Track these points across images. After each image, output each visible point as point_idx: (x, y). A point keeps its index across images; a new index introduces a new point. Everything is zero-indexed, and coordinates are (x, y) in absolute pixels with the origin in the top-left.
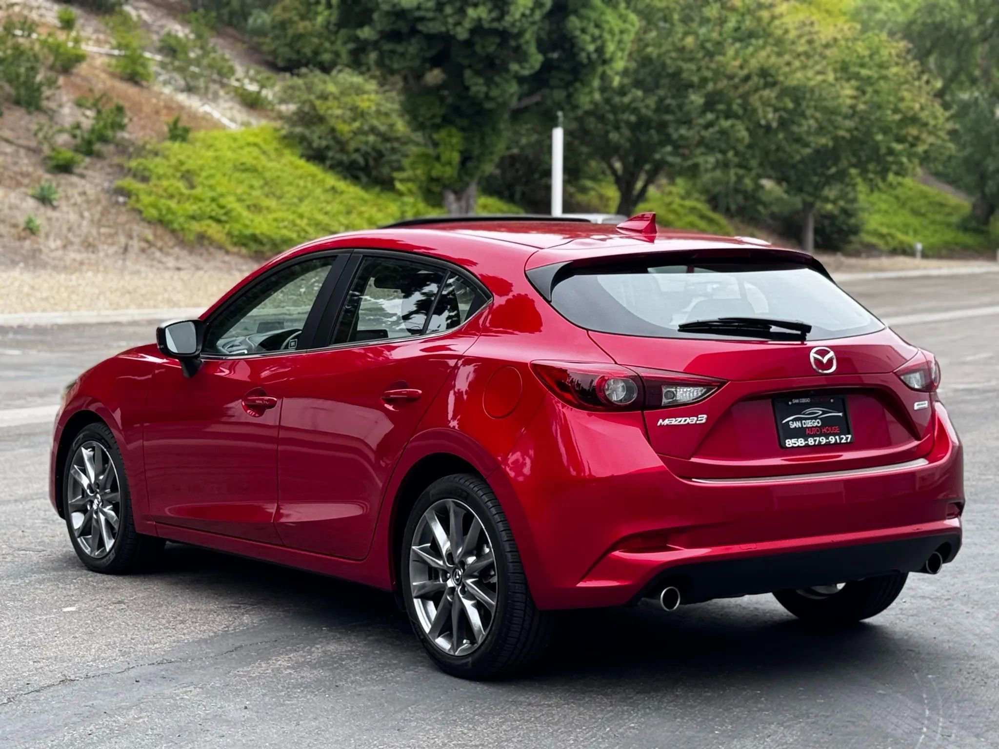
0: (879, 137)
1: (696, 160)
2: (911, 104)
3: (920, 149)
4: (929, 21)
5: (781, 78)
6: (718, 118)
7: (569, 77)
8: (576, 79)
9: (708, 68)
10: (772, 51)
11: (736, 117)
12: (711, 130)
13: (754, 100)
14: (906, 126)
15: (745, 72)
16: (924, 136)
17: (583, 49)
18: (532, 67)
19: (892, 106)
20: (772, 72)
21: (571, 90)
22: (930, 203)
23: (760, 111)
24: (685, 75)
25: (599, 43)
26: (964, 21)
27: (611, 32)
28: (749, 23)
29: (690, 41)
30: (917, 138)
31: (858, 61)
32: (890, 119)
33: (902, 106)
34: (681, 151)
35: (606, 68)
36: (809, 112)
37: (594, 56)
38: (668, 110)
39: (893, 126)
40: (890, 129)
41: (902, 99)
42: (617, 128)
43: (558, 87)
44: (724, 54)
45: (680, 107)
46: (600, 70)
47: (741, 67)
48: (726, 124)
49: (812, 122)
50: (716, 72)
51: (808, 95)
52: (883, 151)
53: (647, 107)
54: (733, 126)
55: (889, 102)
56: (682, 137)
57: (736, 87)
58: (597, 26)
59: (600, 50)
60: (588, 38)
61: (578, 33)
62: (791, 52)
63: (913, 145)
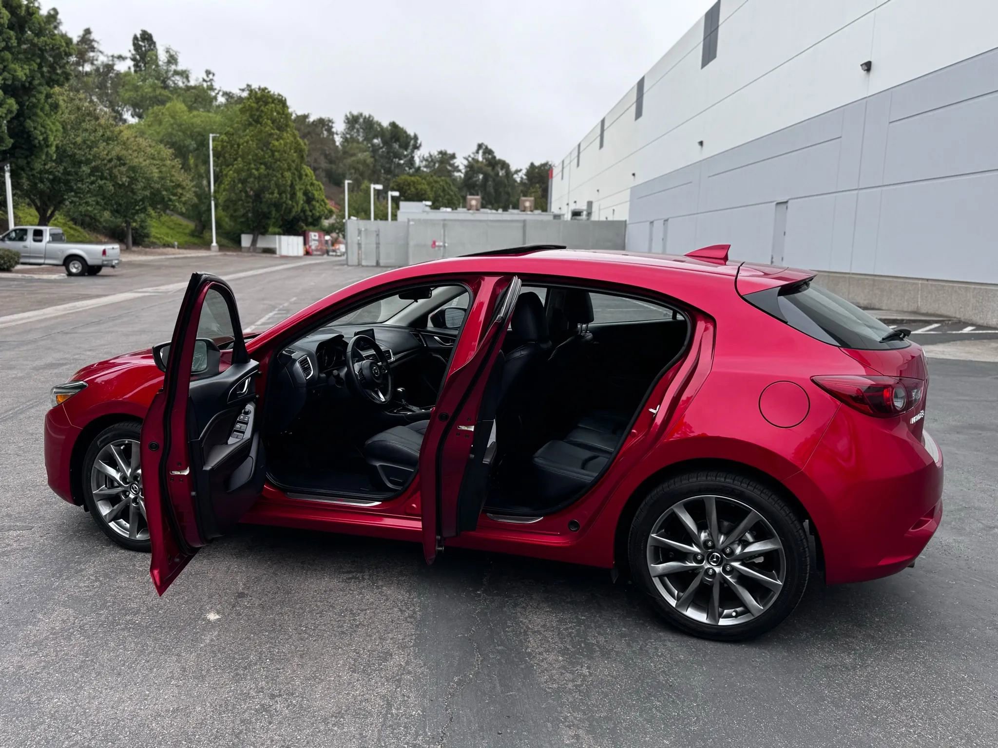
0: (164, 193)
1: (87, 200)
2: (178, 178)
3: (183, 199)
4: (170, 140)
5: (128, 162)
6: (97, 180)
7: (28, 153)
8: (32, 154)
9: (90, 154)
10: (122, 148)
11: (106, 179)
12: (94, 185)
13: (115, 171)
14: (176, 188)
15: (110, 157)
16: (185, 193)
17: (36, 138)
18: (7, 146)
19: (169, 179)
20: (123, 158)
21: (29, 160)
22: (175, 224)
23: (119, 177)
24: (77, 156)
25: (45, 135)
26: (185, 142)
27: (51, 130)
28: (108, 133)
29: (79, 140)
30: (181, 194)
31: (152, 156)
32: (168, 184)
33: (174, 179)
34: (79, 195)
35: (49, 149)
36: (140, 179)
37: (42, 142)
38: (69, 174)
39: (171, 188)
40: (169, 190)
41: (173, 176)
42: (42, 182)
43: (21, 158)
44: (98, 148)
45: (76, 173)
46: (45, 150)
47: (107, 155)
48: (102, 182)
49: (142, 184)
50: (94, 156)
51: (139, 171)
52: (166, 199)
53: (59, 172)
54: (105, 183)
55: (167, 177)
56: (79, 188)
57: (105, 165)
58: (43, 126)
59: (46, 139)
60: (38, 132)
61: (32, 129)
62: (131, 149)
63: (180, 198)
